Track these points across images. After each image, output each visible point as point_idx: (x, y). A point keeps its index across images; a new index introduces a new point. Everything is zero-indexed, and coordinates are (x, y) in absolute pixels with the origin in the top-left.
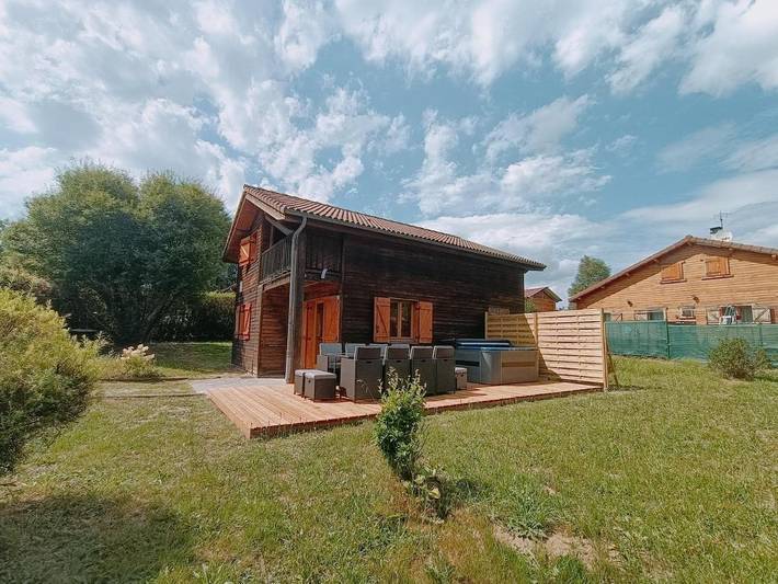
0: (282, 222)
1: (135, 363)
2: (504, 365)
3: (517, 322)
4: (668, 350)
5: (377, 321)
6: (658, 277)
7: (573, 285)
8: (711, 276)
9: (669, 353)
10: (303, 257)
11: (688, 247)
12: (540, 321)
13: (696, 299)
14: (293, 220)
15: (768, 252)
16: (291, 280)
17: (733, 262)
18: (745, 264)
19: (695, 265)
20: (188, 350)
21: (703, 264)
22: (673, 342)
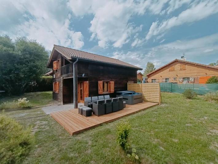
0: (70, 60)
1: (22, 104)
2: (135, 99)
3: (136, 86)
4: (171, 90)
5: (99, 88)
6: (168, 70)
7: (145, 70)
8: (181, 70)
9: (172, 91)
10: (77, 70)
11: (176, 62)
12: (143, 86)
13: (177, 75)
14: (73, 60)
15: (194, 64)
16: (74, 77)
17: (186, 66)
18: (189, 67)
19: (177, 67)
20: (38, 95)
21: (179, 66)
22: (173, 88)
